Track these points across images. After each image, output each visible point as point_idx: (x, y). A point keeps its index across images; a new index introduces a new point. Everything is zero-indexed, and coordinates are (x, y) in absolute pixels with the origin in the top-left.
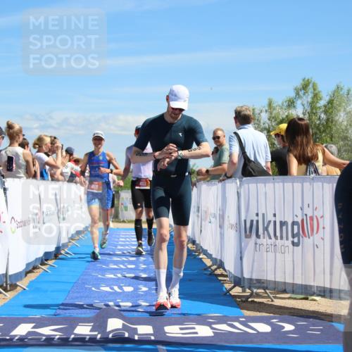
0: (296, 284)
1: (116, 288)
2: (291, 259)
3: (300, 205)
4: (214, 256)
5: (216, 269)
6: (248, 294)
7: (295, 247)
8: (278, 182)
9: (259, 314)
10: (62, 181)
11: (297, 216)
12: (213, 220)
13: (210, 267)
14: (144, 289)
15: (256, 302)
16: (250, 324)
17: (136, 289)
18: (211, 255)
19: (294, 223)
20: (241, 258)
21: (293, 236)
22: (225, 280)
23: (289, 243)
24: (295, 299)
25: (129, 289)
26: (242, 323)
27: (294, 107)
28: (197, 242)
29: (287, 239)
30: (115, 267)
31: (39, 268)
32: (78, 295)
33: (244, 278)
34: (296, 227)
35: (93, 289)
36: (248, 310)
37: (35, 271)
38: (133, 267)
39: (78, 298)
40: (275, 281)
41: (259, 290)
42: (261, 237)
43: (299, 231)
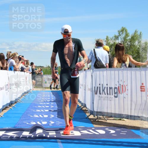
1: (41, 116)
2: (114, 103)
3: (118, 81)
4: (82, 102)
5: (83, 108)
8: (109, 71)
9: (100, 126)
10: (18, 71)
11: (116, 85)
13: (80, 107)
14: (53, 116)
15: (99, 121)
16: (96, 130)
17: (49, 116)
18: (81, 102)
19: (115, 88)
20: (93, 103)
22: (87, 112)
23: (113, 96)
24: (116, 120)
25: (46, 116)
26: (93, 130)
29: (112, 95)
30: (41, 107)
31: (8, 108)
33: (94, 111)
34: (116, 90)
35: (31, 116)
36: (96, 124)
38: (48, 107)
39: (24, 120)
40: (107, 113)
41: (101, 116)
42: (102, 94)
43: (117, 91)
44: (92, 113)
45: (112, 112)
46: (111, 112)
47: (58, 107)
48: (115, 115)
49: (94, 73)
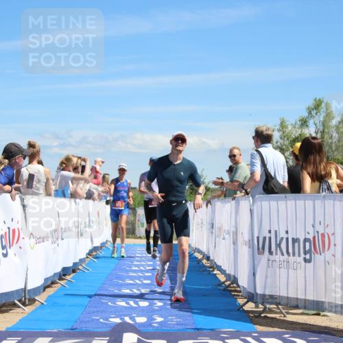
0: (308, 300)
1: (132, 303)
2: (303, 275)
3: (312, 223)
4: (227, 272)
5: (229, 285)
6: (261, 309)
7: (307, 264)
8: (290, 200)
9: (271, 329)
11: (309, 233)
12: (227, 236)
13: (224, 283)
15: (268, 317)
16: (262, 339)
17: (151, 304)
18: (225, 271)
19: (306, 240)
20: (254, 274)
21: (305, 253)
22: (238, 296)
23: (301, 259)
24: (307, 314)
25: (144, 304)
26: (254, 338)
27: (307, 126)
28: (211, 258)
29: (299, 256)
30: (131, 282)
31: (57, 283)
32: (95, 310)
33: (257, 294)
34: (307, 244)
35: (110, 303)
36: (260, 325)
37: (53, 286)
38: (148, 282)
39: (93, 312)
40: (288, 297)
41: (272, 306)
42: (274, 253)
43: (311, 247)
44: (251, 297)
45: (299, 297)
46: (295, 296)
47: (172, 284)
48: (305, 303)
49: (256, 205)
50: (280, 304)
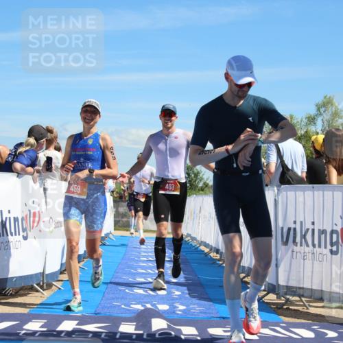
6: (283, 302)
7: (333, 256)
8: (318, 190)
11: (336, 225)
15: (291, 309)
17: (170, 293)
19: (333, 232)
21: (332, 245)
23: (327, 251)
24: (329, 307)
29: (325, 247)
32: (114, 296)
33: (279, 285)
34: (335, 236)
35: (127, 291)
36: (285, 316)
40: (312, 289)
41: (294, 298)
42: (299, 245)
43: (338, 239)
44: (272, 289)
45: (324, 289)
46: (320, 289)
48: (330, 295)
49: (281, 195)
50: (303, 296)
